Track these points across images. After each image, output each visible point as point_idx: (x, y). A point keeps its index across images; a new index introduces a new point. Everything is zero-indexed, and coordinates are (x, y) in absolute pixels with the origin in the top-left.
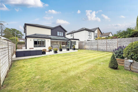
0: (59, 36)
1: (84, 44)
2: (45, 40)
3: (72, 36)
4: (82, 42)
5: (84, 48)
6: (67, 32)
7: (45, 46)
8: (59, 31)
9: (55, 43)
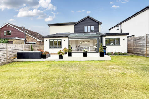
0: (87, 32)
1: (143, 42)
2: (61, 39)
3: (120, 30)
4: (139, 39)
5: (145, 53)
6: (101, 23)
7: (61, 48)
8: (87, 25)
9: (86, 43)
